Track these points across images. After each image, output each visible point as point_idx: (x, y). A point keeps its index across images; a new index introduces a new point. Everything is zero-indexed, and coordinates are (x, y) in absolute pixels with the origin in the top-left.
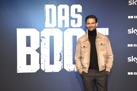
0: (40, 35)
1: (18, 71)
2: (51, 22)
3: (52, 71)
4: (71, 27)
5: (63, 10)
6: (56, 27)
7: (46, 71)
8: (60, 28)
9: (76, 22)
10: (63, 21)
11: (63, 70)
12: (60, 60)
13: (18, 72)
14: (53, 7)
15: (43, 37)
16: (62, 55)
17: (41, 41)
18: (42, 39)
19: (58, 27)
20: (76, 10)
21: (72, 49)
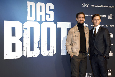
0: (23, 27)
1: (4, 57)
2: (31, 16)
3: (32, 57)
4: (46, 21)
5: (41, 7)
6: (36, 20)
7: (27, 57)
8: (38, 22)
9: (50, 17)
10: (41, 16)
11: (40, 55)
12: (38, 48)
13: (4, 59)
14: (33, 4)
15: (25, 28)
16: (40, 43)
17: (23, 31)
18: (24, 30)
19: (37, 20)
20: (50, 7)
21: (47, 38)
